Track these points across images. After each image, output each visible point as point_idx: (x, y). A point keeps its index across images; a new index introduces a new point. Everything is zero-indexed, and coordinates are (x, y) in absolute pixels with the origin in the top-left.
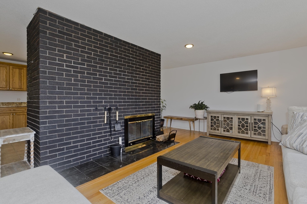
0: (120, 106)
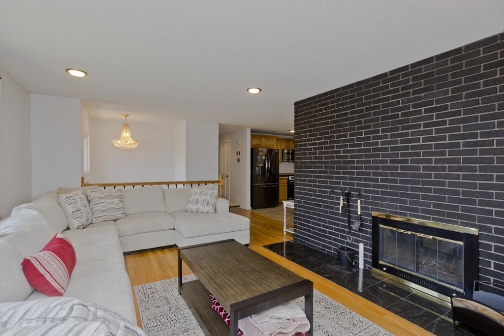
0: (366, 191)
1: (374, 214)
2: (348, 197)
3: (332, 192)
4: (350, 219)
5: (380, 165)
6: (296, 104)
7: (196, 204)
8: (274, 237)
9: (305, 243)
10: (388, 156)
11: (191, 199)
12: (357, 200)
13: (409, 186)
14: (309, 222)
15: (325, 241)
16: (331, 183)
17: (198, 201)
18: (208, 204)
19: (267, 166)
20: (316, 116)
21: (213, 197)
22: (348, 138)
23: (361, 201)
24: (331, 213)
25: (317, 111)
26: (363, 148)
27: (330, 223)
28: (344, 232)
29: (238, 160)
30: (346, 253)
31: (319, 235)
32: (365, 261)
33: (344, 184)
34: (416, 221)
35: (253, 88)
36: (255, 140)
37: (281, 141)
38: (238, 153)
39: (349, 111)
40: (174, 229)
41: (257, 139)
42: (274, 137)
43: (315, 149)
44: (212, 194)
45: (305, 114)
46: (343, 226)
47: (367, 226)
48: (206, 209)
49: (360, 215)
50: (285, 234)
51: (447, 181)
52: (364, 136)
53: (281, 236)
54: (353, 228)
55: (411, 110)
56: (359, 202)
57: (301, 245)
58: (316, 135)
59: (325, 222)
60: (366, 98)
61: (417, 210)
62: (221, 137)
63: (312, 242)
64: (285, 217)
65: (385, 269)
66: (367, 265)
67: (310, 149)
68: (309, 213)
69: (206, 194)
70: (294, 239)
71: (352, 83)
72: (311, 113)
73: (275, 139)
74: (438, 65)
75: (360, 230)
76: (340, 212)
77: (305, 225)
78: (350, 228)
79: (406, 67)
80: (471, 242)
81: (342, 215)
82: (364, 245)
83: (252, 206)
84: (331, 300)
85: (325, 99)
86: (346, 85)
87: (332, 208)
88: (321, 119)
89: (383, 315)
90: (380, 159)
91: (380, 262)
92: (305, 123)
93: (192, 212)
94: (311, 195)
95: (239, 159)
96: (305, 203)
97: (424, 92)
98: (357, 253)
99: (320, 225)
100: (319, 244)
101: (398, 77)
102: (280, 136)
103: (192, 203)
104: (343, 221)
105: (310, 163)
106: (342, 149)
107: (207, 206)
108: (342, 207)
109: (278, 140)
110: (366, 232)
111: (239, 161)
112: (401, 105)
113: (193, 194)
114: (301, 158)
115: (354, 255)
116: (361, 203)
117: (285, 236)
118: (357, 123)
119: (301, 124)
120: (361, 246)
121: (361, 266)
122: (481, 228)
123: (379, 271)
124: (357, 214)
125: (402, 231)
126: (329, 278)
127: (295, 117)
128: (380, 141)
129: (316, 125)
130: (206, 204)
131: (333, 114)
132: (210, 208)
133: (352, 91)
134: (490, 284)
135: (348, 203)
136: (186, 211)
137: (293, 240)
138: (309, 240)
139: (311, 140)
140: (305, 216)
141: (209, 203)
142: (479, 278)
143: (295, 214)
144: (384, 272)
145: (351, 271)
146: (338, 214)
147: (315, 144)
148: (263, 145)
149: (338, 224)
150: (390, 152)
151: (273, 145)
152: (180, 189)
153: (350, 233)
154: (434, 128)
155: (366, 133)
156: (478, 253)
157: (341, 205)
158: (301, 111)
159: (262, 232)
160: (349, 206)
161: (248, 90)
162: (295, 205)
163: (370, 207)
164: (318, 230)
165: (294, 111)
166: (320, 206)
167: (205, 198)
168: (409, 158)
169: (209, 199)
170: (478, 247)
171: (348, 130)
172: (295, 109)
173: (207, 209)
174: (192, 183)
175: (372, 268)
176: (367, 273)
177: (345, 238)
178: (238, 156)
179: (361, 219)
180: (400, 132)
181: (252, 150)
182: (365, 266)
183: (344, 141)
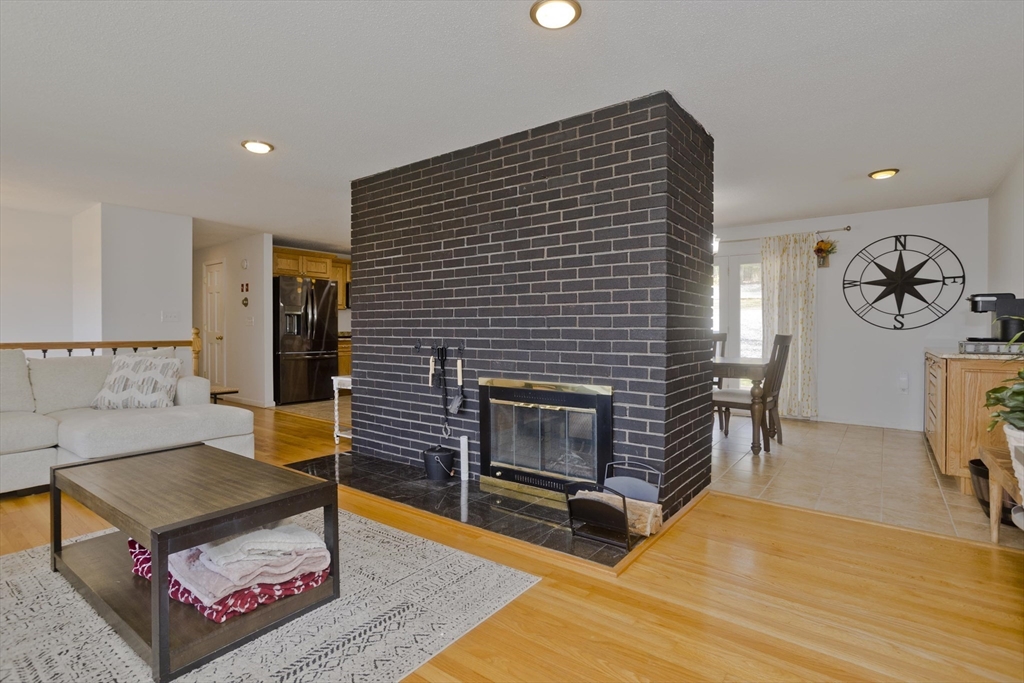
1: (482, 381)
2: (442, 355)
3: (418, 350)
4: (447, 395)
5: (490, 296)
6: (354, 184)
7: (124, 389)
8: (312, 450)
9: (371, 452)
10: (502, 280)
11: (111, 379)
12: (456, 361)
13: (531, 329)
14: (379, 411)
15: (406, 443)
16: (416, 333)
17: (129, 383)
18: (154, 388)
19: (310, 317)
20: (391, 209)
21: (170, 373)
22: (442, 250)
23: (463, 361)
24: (417, 389)
25: (391, 200)
26: (465, 267)
27: (415, 407)
28: (436, 420)
29: (245, 303)
30: (436, 456)
31: (397, 432)
32: (471, 467)
33: (437, 333)
34: (539, 385)
35: (255, 141)
36: (284, 261)
37: (344, 265)
38: (245, 288)
39: (443, 202)
40: (56, 446)
41: (289, 258)
42: (326, 257)
43: (388, 271)
44: (165, 367)
45: (370, 205)
46: (436, 410)
47: (473, 405)
48: (149, 398)
49: (462, 387)
50: (337, 442)
51: (578, 316)
52: (466, 246)
53: (330, 446)
54: (451, 411)
55: (532, 203)
56: (459, 362)
57: (364, 457)
58: (390, 245)
59: (406, 406)
60: (470, 181)
61: (541, 368)
62: (199, 254)
63: (386, 448)
64: (336, 408)
65: (498, 474)
66: (475, 474)
67: (379, 272)
68: (378, 393)
69: (150, 367)
70: (354, 448)
71: (447, 152)
72: (380, 203)
73: (329, 261)
74: (565, 136)
75: (460, 413)
76: (430, 385)
77: (371, 419)
78: (447, 412)
79: (524, 134)
80: (605, 407)
81: (434, 390)
82: (469, 439)
83: (277, 398)
84: (394, 531)
85: (406, 179)
86: (439, 155)
87: (417, 380)
88: (400, 215)
89: (476, 537)
90: (491, 285)
91: (493, 463)
92: (371, 222)
93: (111, 407)
94: (381, 359)
95: (246, 299)
96: (371, 375)
97: (548, 176)
98: (457, 454)
99: (397, 414)
100: (396, 450)
101: (513, 149)
102: (340, 256)
103: (111, 388)
104: (435, 401)
105: (380, 298)
106: (432, 271)
107: (153, 391)
108: (433, 375)
109: (336, 262)
110: (471, 416)
111: (246, 305)
112: (518, 195)
113: (117, 367)
114: (363, 290)
115: (452, 459)
116: (463, 366)
117: (337, 447)
118: (455, 224)
119: (364, 223)
120: (464, 440)
121: (464, 476)
122: (615, 385)
123: (490, 479)
124: (456, 385)
125: (522, 404)
126: (401, 500)
127: (353, 210)
128: (489, 255)
129: (389, 227)
130: (152, 388)
131: (417, 207)
132: (161, 397)
133: (448, 167)
134: (623, 464)
135: (443, 368)
136: (96, 408)
137: (350, 449)
138: (378, 446)
139: (381, 254)
140: (370, 401)
141: (158, 386)
142: (613, 458)
143: (354, 399)
144: (498, 480)
145: (444, 485)
146: (427, 390)
147: (388, 262)
148: (303, 270)
149: (427, 409)
150: (504, 274)
151: (325, 270)
152: (81, 359)
153: (447, 420)
154: (561, 234)
155: (470, 241)
156: (613, 423)
157: (432, 371)
158: (362, 199)
159: (289, 444)
160: (444, 373)
161: (243, 146)
162: (354, 382)
163: (476, 370)
164: (396, 423)
165: (351, 198)
166: (397, 378)
167: (148, 374)
168: (531, 283)
169: (159, 378)
170: (613, 413)
171: (441, 236)
172: (353, 194)
173: (153, 399)
174: (115, 347)
175: (482, 476)
176: (473, 486)
177: (439, 431)
178: (245, 294)
179: (462, 393)
180: (518, 239)
181: (276, 281)
182: (470, 476)
183: (435, 256)
